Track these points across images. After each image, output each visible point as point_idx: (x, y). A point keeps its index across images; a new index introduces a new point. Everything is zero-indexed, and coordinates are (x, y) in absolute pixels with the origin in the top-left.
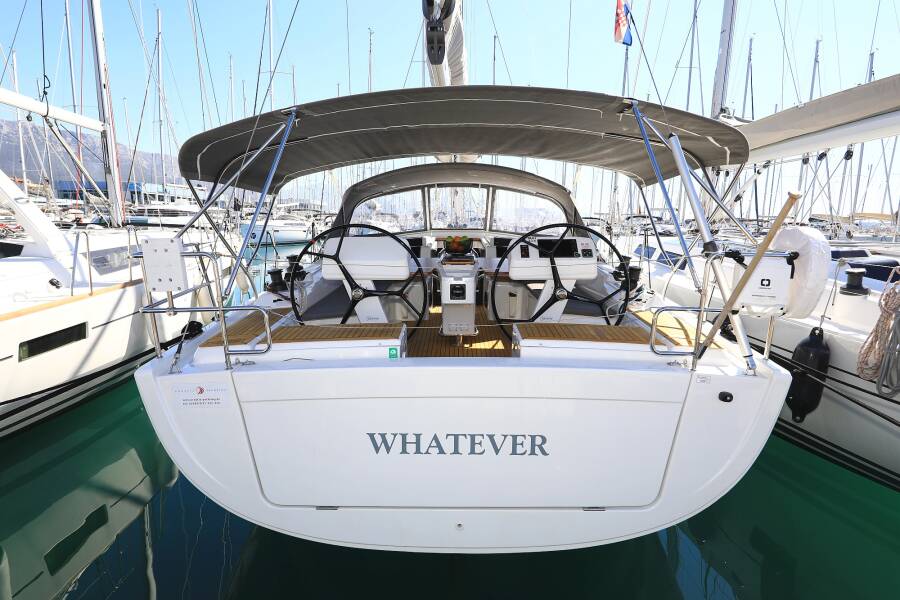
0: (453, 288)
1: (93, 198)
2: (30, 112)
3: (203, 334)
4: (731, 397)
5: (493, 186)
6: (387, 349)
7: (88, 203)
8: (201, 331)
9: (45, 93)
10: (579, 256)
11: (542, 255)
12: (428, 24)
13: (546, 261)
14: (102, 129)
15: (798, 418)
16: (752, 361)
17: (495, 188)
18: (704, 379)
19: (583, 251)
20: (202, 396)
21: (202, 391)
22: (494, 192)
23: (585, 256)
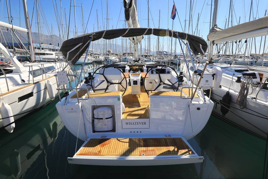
0: (134, 82)
1: (16, 49)
2: (8, 28)
3: (69, 95)
4: (200, 109)
6: (117, 98)
7: (15, 50)
8: (68, 94)
9: (11, 22)
10: (166, 73)
11: (157, 73)
12: (125, 10)
13: (158, 75)
14: (27, 31)
15: (224, 115)
16: (205, 100)
18: (194, 104)
19: (167, 72)
20: (72, 111)
21: (72, 109)
23: (168, 73)
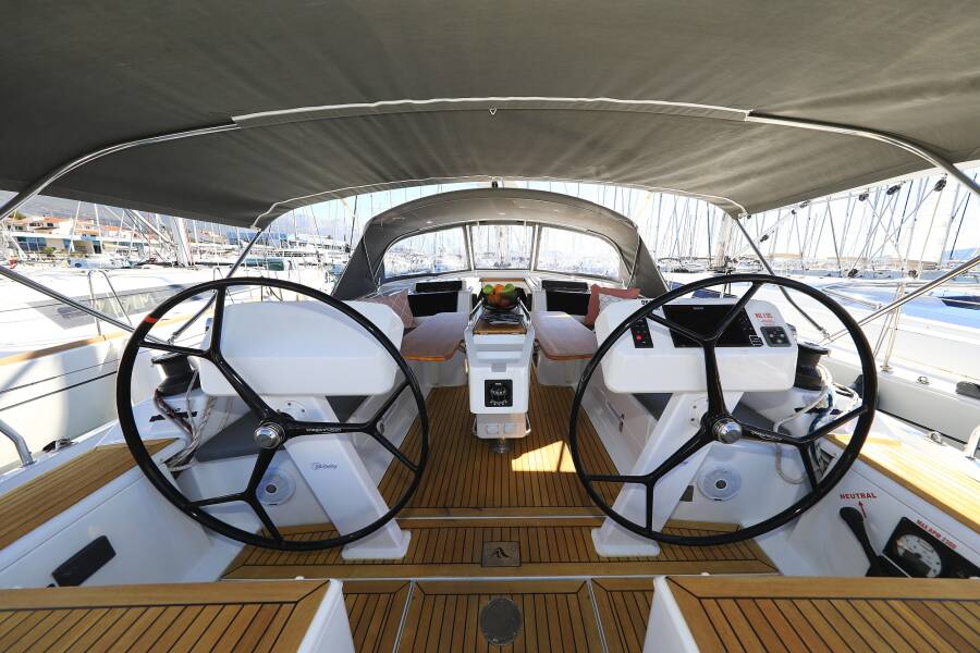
0: (490, 385)
5: (539, 224)
10: (761, 342)
17: (542, 225)
19: (766, 330)
22: (540, 230)
